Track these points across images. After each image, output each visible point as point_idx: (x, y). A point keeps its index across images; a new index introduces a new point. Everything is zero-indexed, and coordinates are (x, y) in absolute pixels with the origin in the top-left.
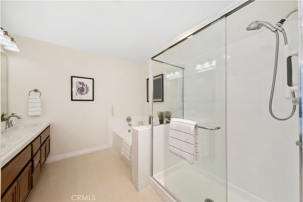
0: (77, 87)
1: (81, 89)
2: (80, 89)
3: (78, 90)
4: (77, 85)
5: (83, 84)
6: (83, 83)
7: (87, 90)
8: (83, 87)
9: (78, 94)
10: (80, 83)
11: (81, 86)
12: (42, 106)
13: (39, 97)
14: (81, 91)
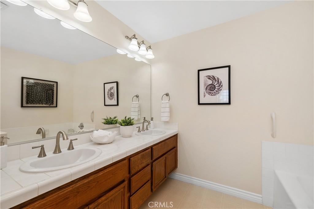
0: (205, 84)
1: (211, 86)
2: (209, 88)
3: (206, 89)
4: (205, 81)
5: (214, 78)
6: (213, 76)
7: (219, 88)
8: (213, 83)
9: (207, 95)
10: (209, 77)
11: (210, 82)
12: (171, 112)
13: (168, 102)
14: (210, 90)
